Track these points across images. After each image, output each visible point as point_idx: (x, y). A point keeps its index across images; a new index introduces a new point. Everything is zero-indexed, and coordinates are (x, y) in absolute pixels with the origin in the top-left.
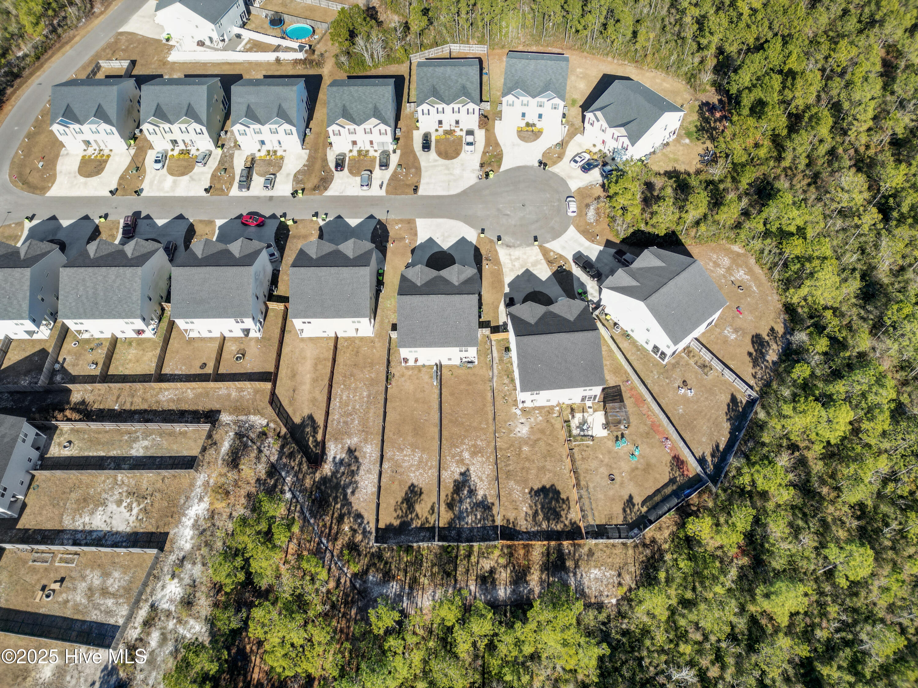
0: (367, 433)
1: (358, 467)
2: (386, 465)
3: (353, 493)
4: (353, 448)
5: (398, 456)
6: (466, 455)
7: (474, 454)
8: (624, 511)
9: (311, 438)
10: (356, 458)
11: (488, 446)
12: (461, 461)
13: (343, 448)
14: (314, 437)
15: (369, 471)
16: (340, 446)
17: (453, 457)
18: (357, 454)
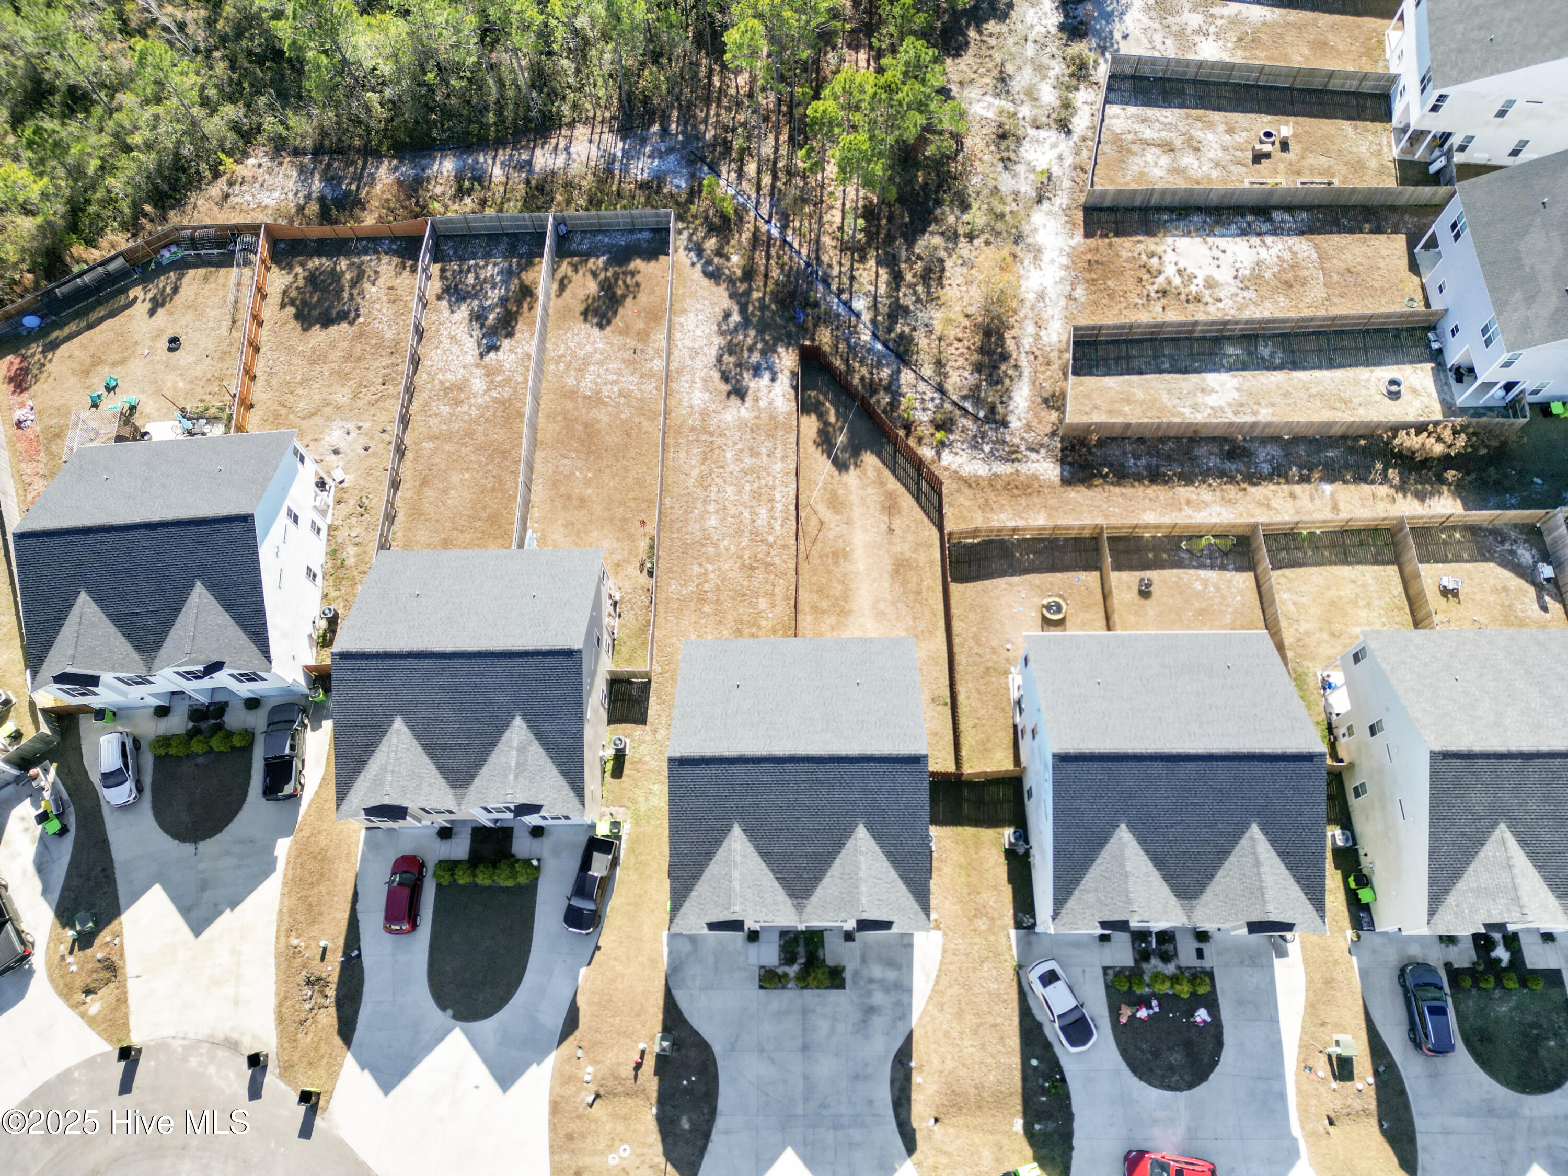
0: (705, 430)
1: (719, 360)
2: (658, 364)
3: (727, 315)
4: (734, 401)
5: (630, 382)
6: (478, 384)
7: (461, 387)
8: (176, 290)
9: (832, 419)
10: (725, 378)
11: (426, 404)
12: (490, 373)
13: (757, 400)
14: (826, 424)
15: (695, 353)
16: (762, 404)
17: (508, 380)
18: (725, 387)
